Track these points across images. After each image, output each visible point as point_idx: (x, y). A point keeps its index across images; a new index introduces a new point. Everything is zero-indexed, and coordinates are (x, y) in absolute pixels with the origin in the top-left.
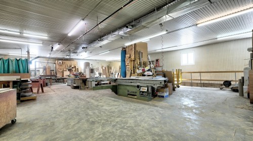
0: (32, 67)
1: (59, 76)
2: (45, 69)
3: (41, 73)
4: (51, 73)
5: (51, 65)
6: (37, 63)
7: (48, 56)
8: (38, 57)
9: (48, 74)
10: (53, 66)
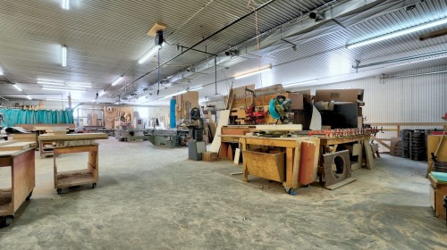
0: (75, 115)
1: (108, 127)
2: (90, 118)
3: (85, 123)
4: (98, 123)
5: (97, 112)
6: (80, 111)
7: (93, 101)
8: (81, 104)
9: (94, 124)
10: (100, 114)
